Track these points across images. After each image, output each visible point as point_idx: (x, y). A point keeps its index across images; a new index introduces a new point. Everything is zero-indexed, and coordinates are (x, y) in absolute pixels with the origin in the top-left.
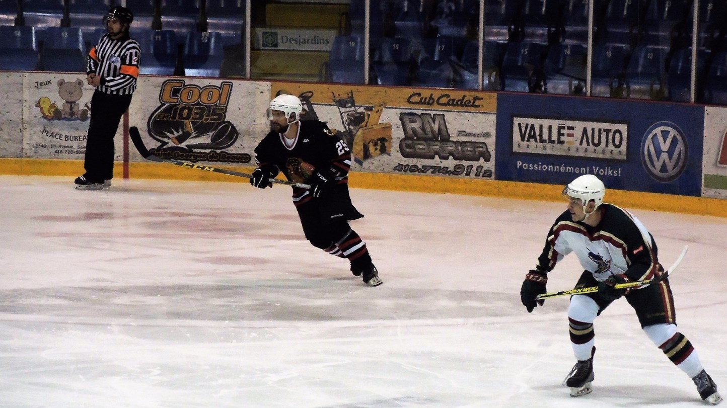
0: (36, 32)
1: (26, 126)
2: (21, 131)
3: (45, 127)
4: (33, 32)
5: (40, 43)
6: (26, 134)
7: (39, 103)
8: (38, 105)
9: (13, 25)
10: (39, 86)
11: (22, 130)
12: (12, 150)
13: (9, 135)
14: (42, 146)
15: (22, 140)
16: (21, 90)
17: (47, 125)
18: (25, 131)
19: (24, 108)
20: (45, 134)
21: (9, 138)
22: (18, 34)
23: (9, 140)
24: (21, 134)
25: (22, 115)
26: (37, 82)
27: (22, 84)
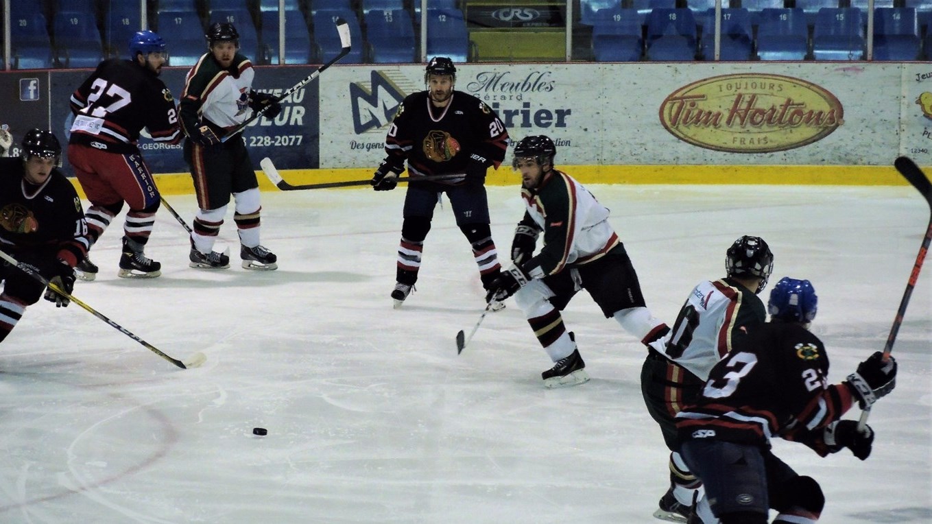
0: (918, 13)
1: (903, 127)
2: (897, 134)
3: (926, 128)
4: (916, 14)
5: (923, 28)
6: (904, 136)
7: (920, 99)
8: (919, 102)
9: (892, 6)
10: (921, 79)
11: (898, 132)
12: (886, 156)
13: (882, 138)
14: (923, 151)
15: (899, 144)
16: (899, 84)
17: (929, 126)
18: (902, 133)
19: (902, 105)
20: (926, 136)
21: (883, 141)
22: (897, 17)
23: (883, 143)
24: (897, 137)
25: (900, 114)
26: (918, 75)
27: (900, 77)
